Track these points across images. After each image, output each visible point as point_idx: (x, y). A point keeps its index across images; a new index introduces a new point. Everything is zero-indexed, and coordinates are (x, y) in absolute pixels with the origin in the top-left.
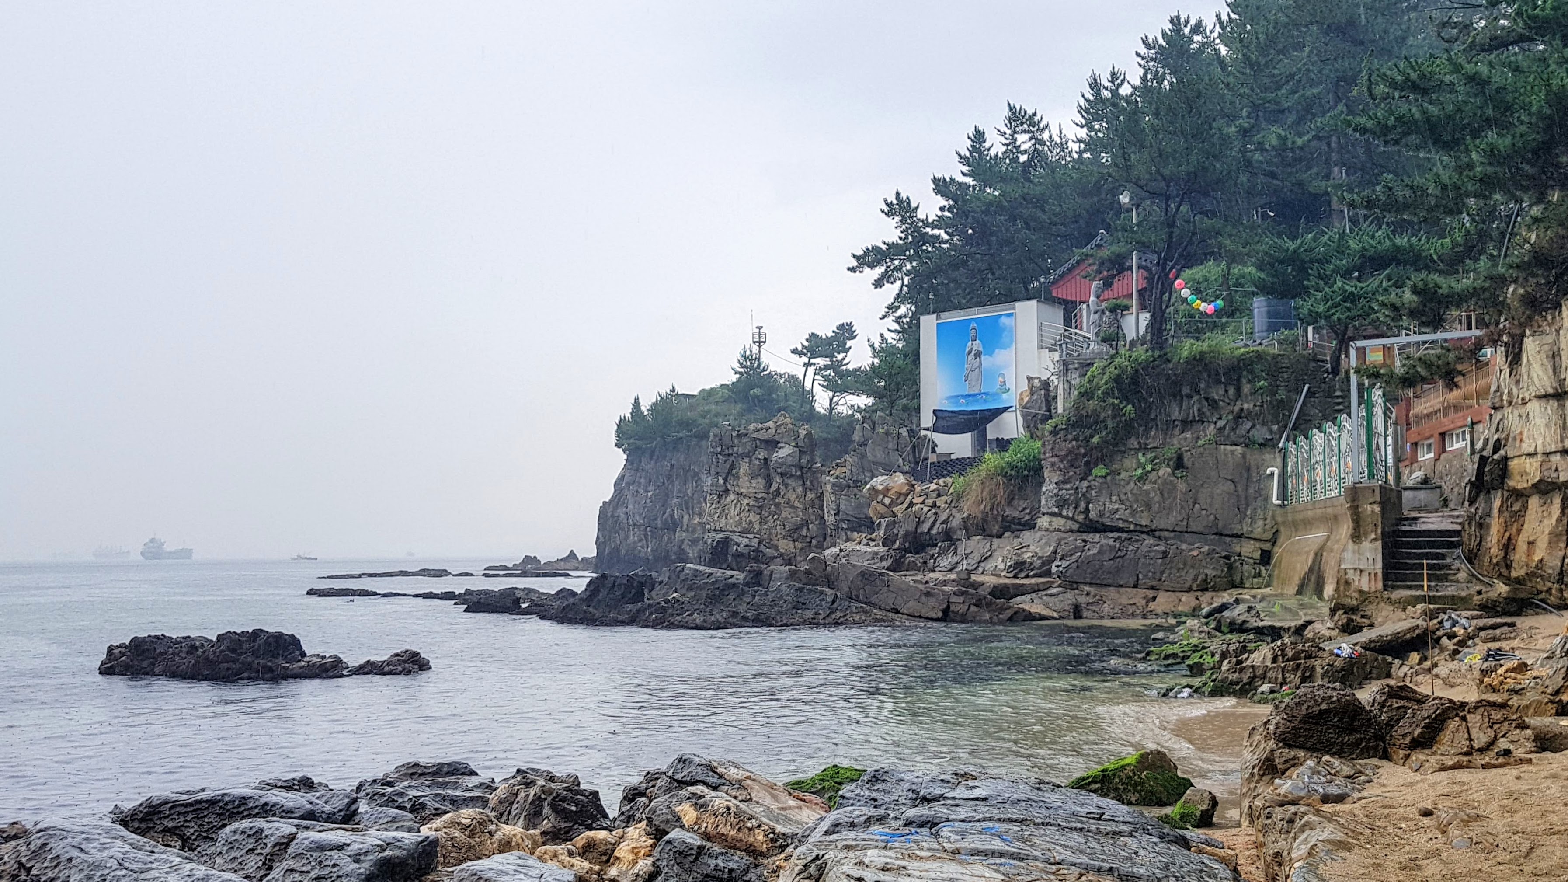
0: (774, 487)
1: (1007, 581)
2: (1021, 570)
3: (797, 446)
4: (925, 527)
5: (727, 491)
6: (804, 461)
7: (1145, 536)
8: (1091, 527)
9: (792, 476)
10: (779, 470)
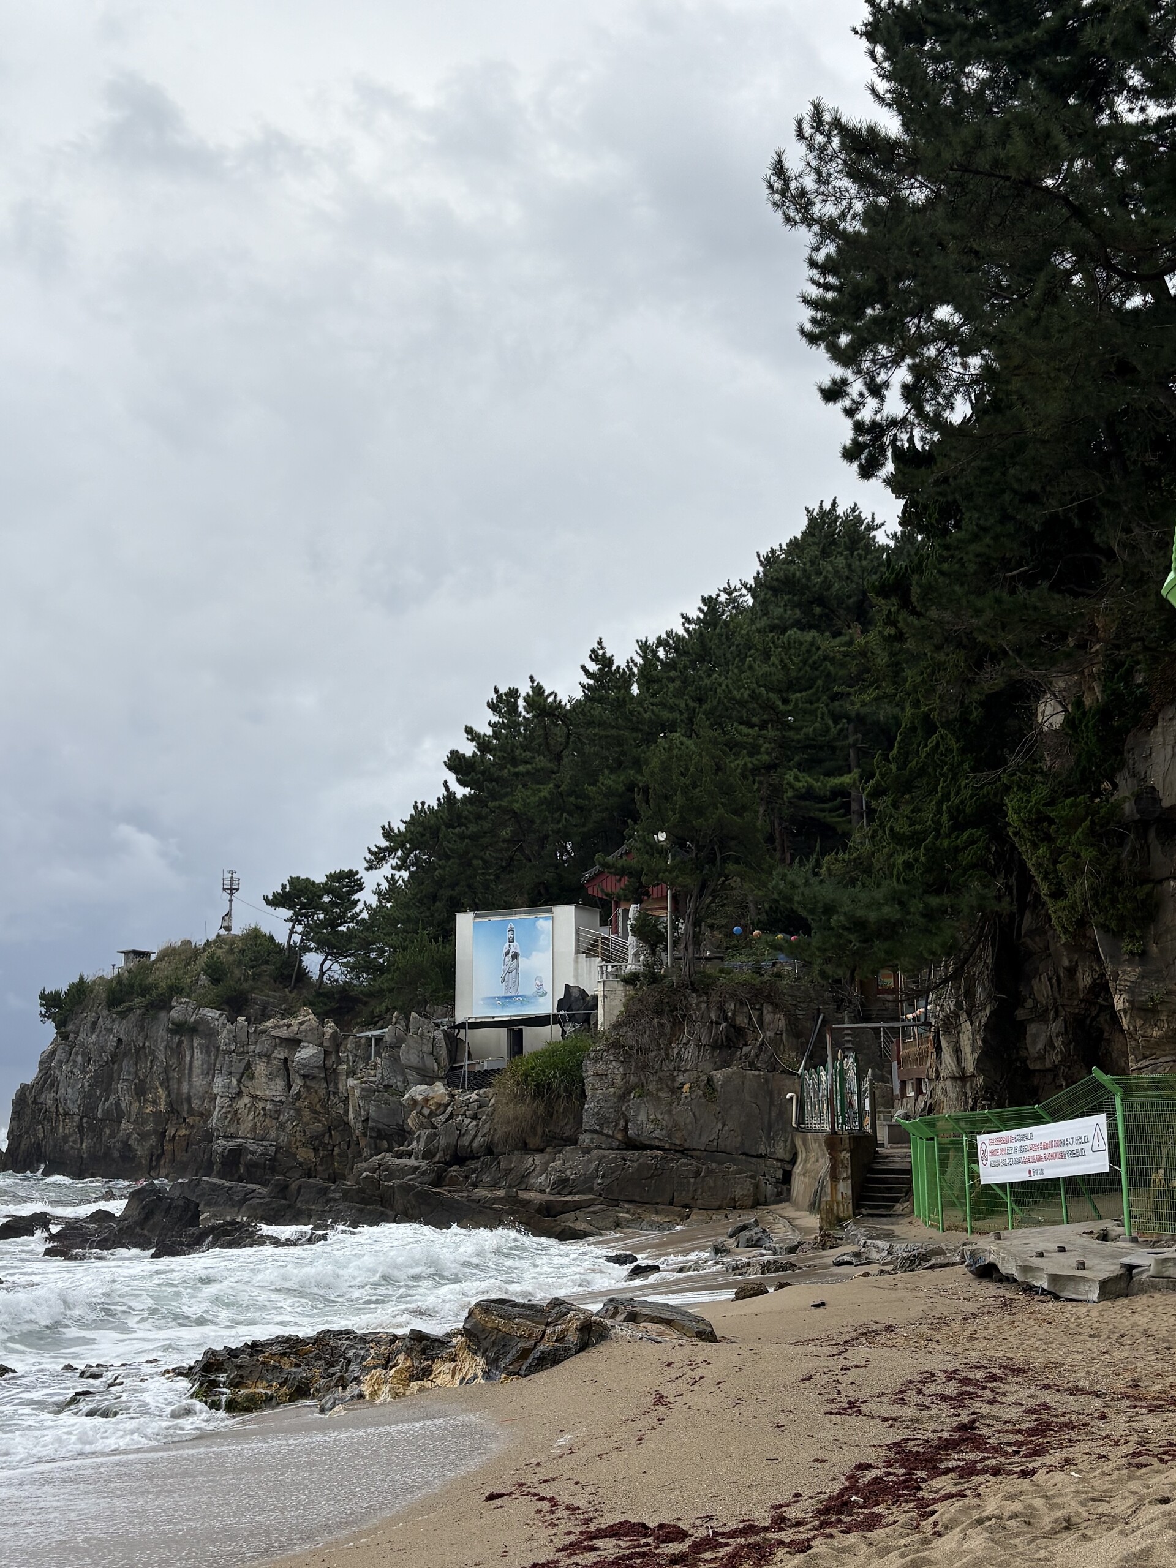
0: (295, 1089)
1: (552, 1198)
2: (564, 1187)
3: (321, 1045)
4: (466, 1140)
5: (240, 1094)
6: (329, 1063)
7: (678, 1155)
8: (631, 1145)
9: (314, 1078)
10: (302, 1072)
